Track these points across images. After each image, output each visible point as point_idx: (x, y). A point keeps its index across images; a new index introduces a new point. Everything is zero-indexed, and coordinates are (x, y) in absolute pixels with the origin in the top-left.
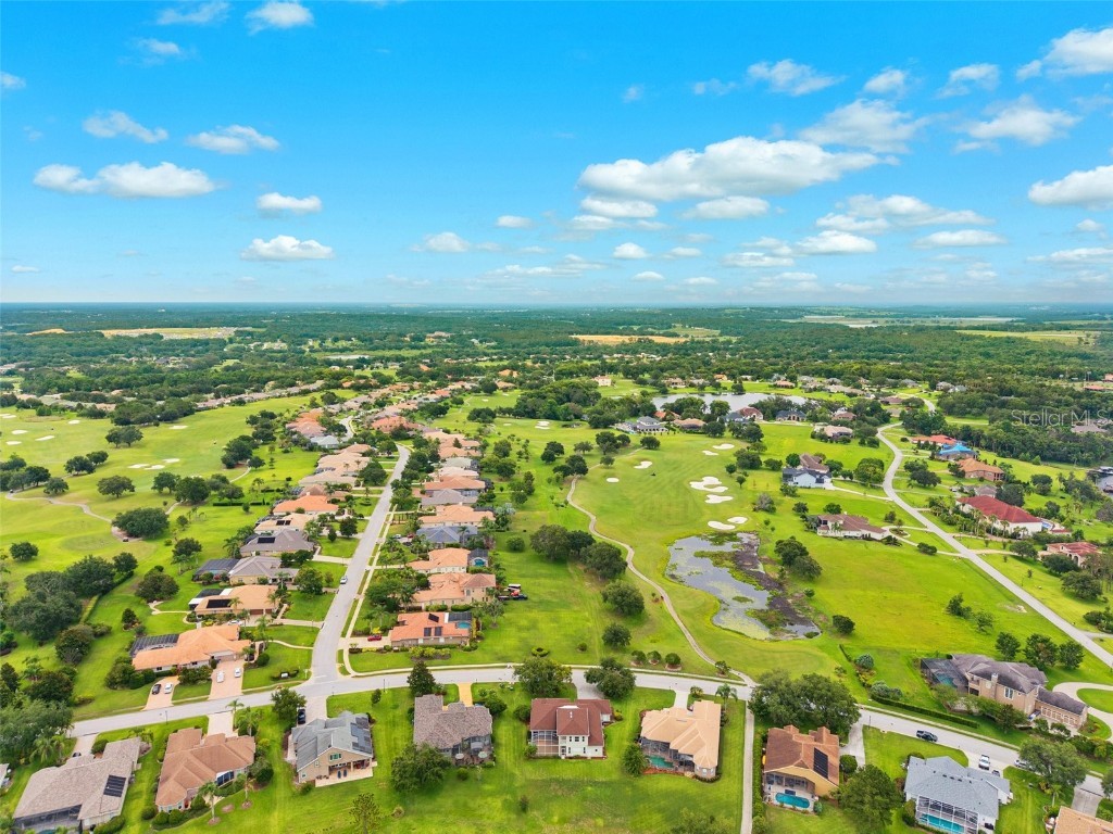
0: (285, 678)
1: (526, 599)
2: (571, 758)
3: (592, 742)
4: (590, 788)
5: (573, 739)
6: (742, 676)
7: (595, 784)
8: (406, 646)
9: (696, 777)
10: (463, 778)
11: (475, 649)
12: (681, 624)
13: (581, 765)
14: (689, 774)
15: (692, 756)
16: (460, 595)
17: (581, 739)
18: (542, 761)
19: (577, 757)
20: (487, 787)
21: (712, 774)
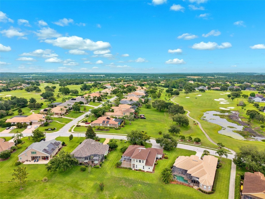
0: (49, 130)
1: (145, 118)
2: (137, 170)
3: (147, 164)
4: (140, 185)
5: (138, 161)
6: (230, 150)
7: (144, 184)
8: (96, 126)
9: (200, 190)
10: (83, 170)
11: (119, 129)
13: (140, 174)
14: (196, 187)
15: (198, 178)
17: (142, 161)
18: (122, 169)
19: (140, 170)
20: (91, 176)
21: (209, 190)
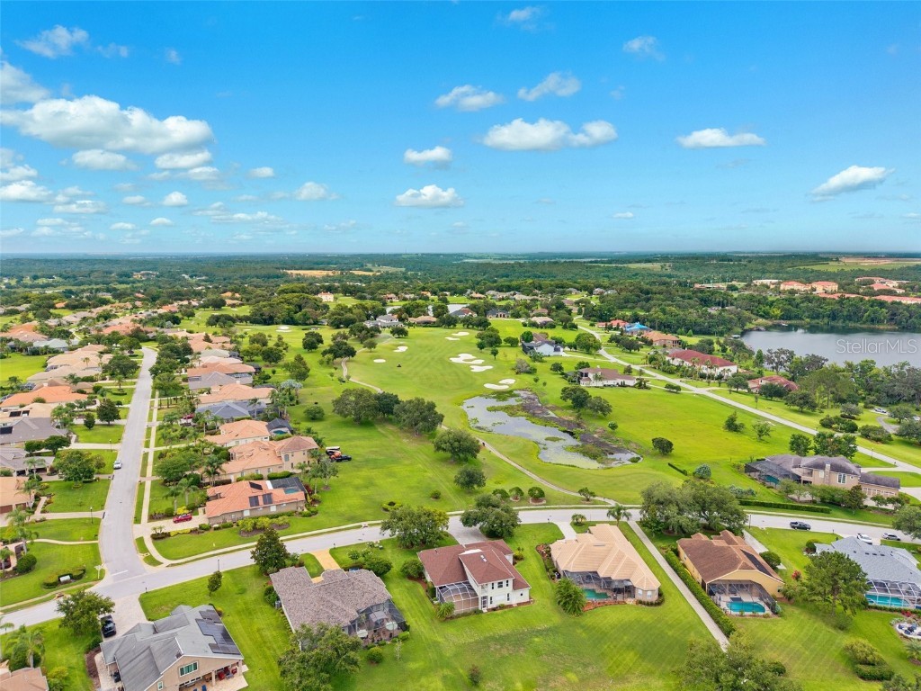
0: (66, 582)
1: (349, 459)
2: (494, 609)
3: (517, 585)
4: (536, 639)
5: (496, 585)
7: (539, 633)
8: (229, 521)
9: (640, 602)
10: (375, 660)
11: (316, 513)
12: (515, 465)
13: (510, 615)
14: (630, 601)
15: (629, 580)
16: (277, 462)
17: (504, 584)
18: (462, 620)
19: (502, 607)
20: (412, 666)
21: (655, 598)
